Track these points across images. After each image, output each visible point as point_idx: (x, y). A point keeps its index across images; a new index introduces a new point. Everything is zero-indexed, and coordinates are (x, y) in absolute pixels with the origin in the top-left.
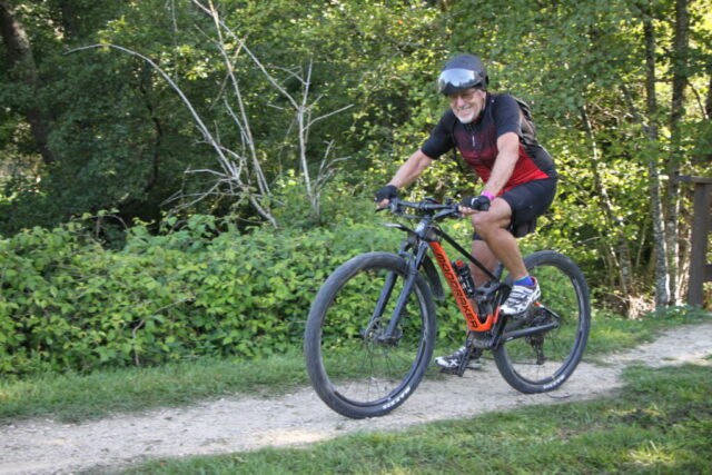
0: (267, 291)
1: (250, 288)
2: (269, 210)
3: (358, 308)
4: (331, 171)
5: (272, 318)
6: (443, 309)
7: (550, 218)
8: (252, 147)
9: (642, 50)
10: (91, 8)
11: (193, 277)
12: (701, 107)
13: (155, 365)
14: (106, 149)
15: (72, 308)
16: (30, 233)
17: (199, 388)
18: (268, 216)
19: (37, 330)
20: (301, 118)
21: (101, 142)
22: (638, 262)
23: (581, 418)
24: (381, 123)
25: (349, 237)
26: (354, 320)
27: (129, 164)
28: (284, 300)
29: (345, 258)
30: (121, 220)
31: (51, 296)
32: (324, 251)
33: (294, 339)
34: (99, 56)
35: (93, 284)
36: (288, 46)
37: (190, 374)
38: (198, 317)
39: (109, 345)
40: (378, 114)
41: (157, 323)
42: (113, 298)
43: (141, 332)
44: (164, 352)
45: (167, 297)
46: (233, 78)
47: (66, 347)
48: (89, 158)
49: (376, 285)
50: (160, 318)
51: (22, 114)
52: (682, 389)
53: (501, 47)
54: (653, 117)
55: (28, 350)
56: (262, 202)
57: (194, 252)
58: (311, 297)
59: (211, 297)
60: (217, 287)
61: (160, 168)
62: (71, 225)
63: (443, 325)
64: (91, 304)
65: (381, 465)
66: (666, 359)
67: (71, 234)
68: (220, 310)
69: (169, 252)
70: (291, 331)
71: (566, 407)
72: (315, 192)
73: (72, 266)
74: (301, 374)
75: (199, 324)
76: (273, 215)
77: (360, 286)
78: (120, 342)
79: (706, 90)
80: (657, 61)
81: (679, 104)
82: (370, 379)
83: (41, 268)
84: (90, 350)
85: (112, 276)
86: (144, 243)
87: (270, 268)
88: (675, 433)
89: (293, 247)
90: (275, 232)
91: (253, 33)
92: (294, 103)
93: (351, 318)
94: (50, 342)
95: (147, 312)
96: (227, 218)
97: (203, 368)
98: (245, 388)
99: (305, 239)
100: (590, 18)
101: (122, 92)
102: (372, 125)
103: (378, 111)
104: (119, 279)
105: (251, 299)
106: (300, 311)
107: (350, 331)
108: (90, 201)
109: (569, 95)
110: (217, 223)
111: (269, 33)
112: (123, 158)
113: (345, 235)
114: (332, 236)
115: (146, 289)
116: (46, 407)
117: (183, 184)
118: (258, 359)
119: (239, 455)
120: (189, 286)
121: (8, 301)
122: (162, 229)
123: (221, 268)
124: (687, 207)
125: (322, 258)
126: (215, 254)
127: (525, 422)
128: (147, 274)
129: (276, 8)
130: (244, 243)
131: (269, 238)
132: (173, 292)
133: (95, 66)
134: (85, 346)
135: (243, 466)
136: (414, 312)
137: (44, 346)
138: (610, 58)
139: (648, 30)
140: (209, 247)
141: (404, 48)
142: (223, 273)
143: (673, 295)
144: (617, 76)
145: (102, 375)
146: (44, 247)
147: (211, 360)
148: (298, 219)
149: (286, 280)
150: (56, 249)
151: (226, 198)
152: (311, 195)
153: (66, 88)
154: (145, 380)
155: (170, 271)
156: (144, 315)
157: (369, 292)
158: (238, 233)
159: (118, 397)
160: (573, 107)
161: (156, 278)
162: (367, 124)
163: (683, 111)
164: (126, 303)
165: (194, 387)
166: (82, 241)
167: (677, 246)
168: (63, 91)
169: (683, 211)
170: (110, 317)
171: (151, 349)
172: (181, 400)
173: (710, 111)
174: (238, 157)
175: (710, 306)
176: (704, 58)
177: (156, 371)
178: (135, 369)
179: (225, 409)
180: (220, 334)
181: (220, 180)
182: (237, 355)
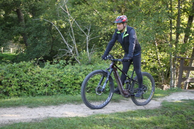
0: (78, 79)
1: (74, 78)
4: (94, 51)
5: (79, 86)
7: (145, 65)
8: (75, 45)
9: (169, 26)
10: (39, 10)
11: (60, 75)
12: (183, 40)
13: (50, 95)
15: (31, 81)
16: (22, 63)
17: (61, 101)
18: (78, 61)
19: (23, 86)
20: (87, 38)
21: (39, 42)
22: (166, 76)
23: (151, 113)
24: (106, 40)
25: (98, 67)
27: (46, 47)
28: (81, 81)
30: (44, 60)
31: (27, 78)
32: (92, 70)
34: (40, 21)
35: (37, 76)
36: (85, 21)
37: (59, 98)
38: (61, 84)
39: (40, 90)
41: (51, 85)
42: (41, 79)
43: (48, 87)
44: (53, 92)
45: (54, 79)
46: (72, 28)
47: (30, 90)
48: (36, 45)
50: (52, 84)
51: (21, 34)
52: (175, 107)
53: (136, 24)
54: (171, 42)
55: (21, 90)
56: (77, 58)
57: (60, 69)
59: (64, 80)
60: (66, 77)
61: (53, 49)
62: (32, 61)
64: (36, 80)
65: (104, 122)
66: (172, 100)
67: (32, 63)
68: (66, 83)
69: (55, 69)
71: (148, 110)
72: (90, 56)
73: (32, 71)
75: (61, 86)
76: (79, 61)
78: (42, 89)
79: (184, 37)
80: (173, 29)
81: (177, 39)
83: (24, 71)
84: (35, 91)
86: (49, 66)
87: (79, 74)
88: (173, 117)
89: (84, 69)
90: (80, 65)
91: (77, 18)
92: (86, 35)
94: (26, 88)
95: (49, 83)
96: (69, 61)
97: (62, 97)
98: (71, 102)
99: (87, 67)
101: (45, 30)
102: (104, 41)
103: (106, 38)
104: (43, 74)
105: (74, 81)
108: (36, 56)
109: (152, 36)
110: (66, 62)
111: (81, 18)
112: (44, 46)
113: (97, 67)
114: (94, 67)
115: (49, 77)
116: (25, 104)
117: (58, 53)
118: (75, 95)
119: (70, 117)
120: (59, 77)
121: (17, 78)
122: (53, 63)
123: (67, 73)
124: (178, 64)
126: (66, 70)
127: (138, 113)
128: (49, 74)
129: (83, 12)
130: (73, 67)
131: (78, 67)
132: (55, 78)
133: (39, 24)
134: (34, 90)
135: (71, 120)
137: (25, 90)
138: (161, 28)
139: (171, 21)
140: (64, 68)
141: (113, 23)
142: (67, 74)
143: (174, 85)
144: (163, 32)
145: (38, 97)
146: (25, 66)
147: (64, 95)
148: (85, 62)
149: (82, 77)
150: (28, 67)
151: (69, 56)
153: (32, 29)
154: (48, 99)
155: (55, 73)
156: (48, 83)
158: (71, 65)
159: (41, 103)
160: (152, 39)
161: (51, 75)
162: (103, 40)
163: (178, 41)
164: (44, 80)
165: (59, 101)
166: (34, 65)
167: (175, 73)
168: (31, 29)
169: (177, 65)
170: (40, 84)
171: (50, 92)
172: (56, 104)
173: (185, 41)
174: (72, 47)
175: (183, 88)
176: (184, 29)
177: (51, 97)
178: (45, 96)
179: (67, 107)
180: (66, 89)
181: (67, 52)
182: (70, 94)
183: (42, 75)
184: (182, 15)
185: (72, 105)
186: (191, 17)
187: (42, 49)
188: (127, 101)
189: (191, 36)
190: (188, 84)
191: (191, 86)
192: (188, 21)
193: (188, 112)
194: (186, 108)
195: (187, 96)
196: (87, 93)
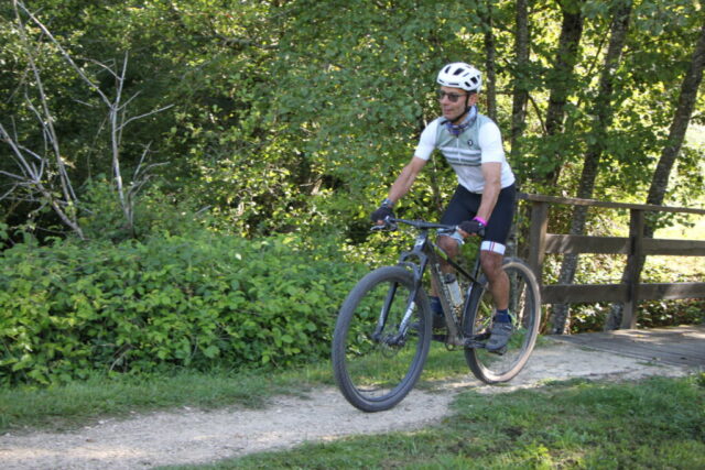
0: (67, 310)
1: (47, 306)
2: (74, 219)
3: (172, 330)
4: (147, 177)
5: (73, 341)
6: (266, 331)
8: (56, 147)
9: (482, 60)
12: (542, 122)
18: (74, 225)
20: (113, 116)
23: (408, 449)
25: (164, 251)
26: (168, 342)
28: (87, 320)
32: (135, 265)
33: (97, 364)
36: (101, 35)
40: (202, 115)
49: (194, 304)
52: (512, 417)
53: (336, 49)
56: (67, 209)
58: (118, 317)
63: (266, 349)
70: (95, 354)
72: (129, 200)
74: (103, 404)
76: (78, 224)
77: (175, 306)
79: (546, 105)
80: (498, 73)
81: (520, 118)
82: (182, 408)
87: (71, 285)
89: (98, 260)
90: (81, 245)
91: (60, 18)
92: (106, 101)
93: (164, 340)
96: (23, 228)
98: (36, 420)
99: (116, 254)
100: (428, 24)
102: (196, 127)
103: (203, 112)
105: (48, 320)
106: (105, 333)
107: (162, 355)
109: (406, 104)
110: (10, 233)
111: (80, 20)
113: (160, 249)
114: (144, 249)
118: (54, 386)
123: (13, 284)
124: (527, 225)
125: (132, 274)
126: (7, 268)
127: (348, 453)
130: (42, 256)
131: (72, 251)
136: (234, 334)
139: (490, 43)
141: (232, 45)
142: (15, 290)
148: (110, 230)
149: (90, 299)
151: (24, 204)
152: (124, 203)
157: (185, 312)
158: (36, 244)
160: (411, 117)
162: (190, 126)
163: (524, 126)
169: (523, 230)
173: (551, 125)
174: (38, 157)
176: (543, 71)
180: (10, 360)
181: (17, 184)
182: (28, 383)
184: (537, 11)
186: (572, 22)
188: (300, 402)
189: (574, 100)
190: (572, 313)
191: (582, 320)
192: (561, 38)
193: (562, 432)
194: (557, 417)
195: (561, 362)
196: (113, 374)
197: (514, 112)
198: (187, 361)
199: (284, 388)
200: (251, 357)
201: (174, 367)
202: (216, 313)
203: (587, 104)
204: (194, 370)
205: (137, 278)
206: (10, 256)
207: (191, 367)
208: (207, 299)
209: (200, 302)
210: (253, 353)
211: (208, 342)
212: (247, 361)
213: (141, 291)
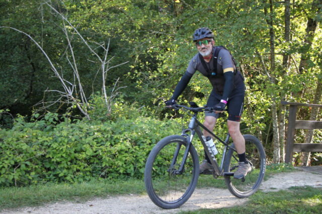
0: (82, 151)
1: (74, 150)
2: (86, 111)
3: (126, 160)
4: (117, 93)
5: (84, 164)
6: (168, 162)
8: (79, 80)
11: (46, 144)
12: (297, 68)
13: (24, 186)
14: (6, 77)
17: (45, 198)
18: (86, 114)
20: (103, 67)
24: (142, 70)
25: (123, 126)
26: (124, 165)
27: (18, 85)
28: (90, 156)
29: (121, 136)
30: (11, 114)
32: (111, 132)
33: (94, 174)
36: (99, 31)
37: (42, 190)
38: (47, 163)
39: (2, 176)
41: (26, 165)
42: (5, 153)
43: (19, 170)
44: (29, 179)
45: (32, 153)
46: (70, 46)
49: (135, 149)
50: (28, 163)
56: (83, 107)
57: (46, 131)
59: (54, 153)
60: (57, 148)
61: (33, 87)
66: (272, 188)
68: (58, 160)
69: (35, 131)
70: (93, 170)
72: (109, 103)
75: (48, 166)
76: (88, 113)
77: (127, 150)
78: (8, 174)
79: (300, 60)
80: (276, 46)
81: (286, 67)
82: (129, 195)
85: (5, 142)
86: (23, 126)
87: (84, 140)
89: (96, 130)
90: (90, 122)
91: (81, 24)
92: (100, 59)
93: (122, 165)
95: (22, 160)
96: (64, 115)
97: (48, 188)
98: (68, 197)
99: (102, 127)
102: (139, 72)
103: (142, 65)
104: (9, 144)
105: (74, 155)
106: (98, 161)
107: (121, 171)
110: (59, 117)
112: (15, 82)
114: (115, 125)
115: (22, 149)
117: (44, 97)
118: (76, 184)
120: (43, 147)
122: (31, 119)
123: (60, 139)
125: (109, 136)
126: (57, 132)
128: (23, 141)
130: (72, 127)
132: (35, 150)
140: (55, 129)
142: (61, 142)
143: (282, 158)
147: (53, 184)
148: (100, 116)
149: (91, 146)
151: (65, 104)
152: (107, 104)
154: (19, 193)
155: (34, 140)
156: (20, 161)
157: (132, 153)
158: (70, 122)
159: (5, 201)
161: (27, 143)
162: (136, 71)
164: (12, 155)
165: (43, 196)
170: (3, 162)
171: (23, 178)
172: (36, 203)
173: (301, 70)
174: (71, 84)
175: (300, 163)
177: (25, 189)
178: (14, 188)
179: (57, 208)
180: (58, 172)
181: (62, 96)
182: (65, 182)
183: (7, 145)
184: (296, 17)
185: (70, 204)
186: (312, 22)
187: (10, 89)
189: (312, 58)
190: (311, 156)
191: (316, 160)
192: (307, 30)
195: (301, 179)
196: (100, 179)
197: (283, 64)
198: (132, 174)
199: (174, 187)
200: (160, 173)
201: (127, 176)
202: (145, 154)
203: (318, 60)
204: (135, 178)
205: (111, 137)
206: (59, 127)
207: (134, 176)
208: (141, 147)
209: (138, 149)
210: (161, 171)
211: (142, 166)
212: (158, 175)
213: (113, 143)
